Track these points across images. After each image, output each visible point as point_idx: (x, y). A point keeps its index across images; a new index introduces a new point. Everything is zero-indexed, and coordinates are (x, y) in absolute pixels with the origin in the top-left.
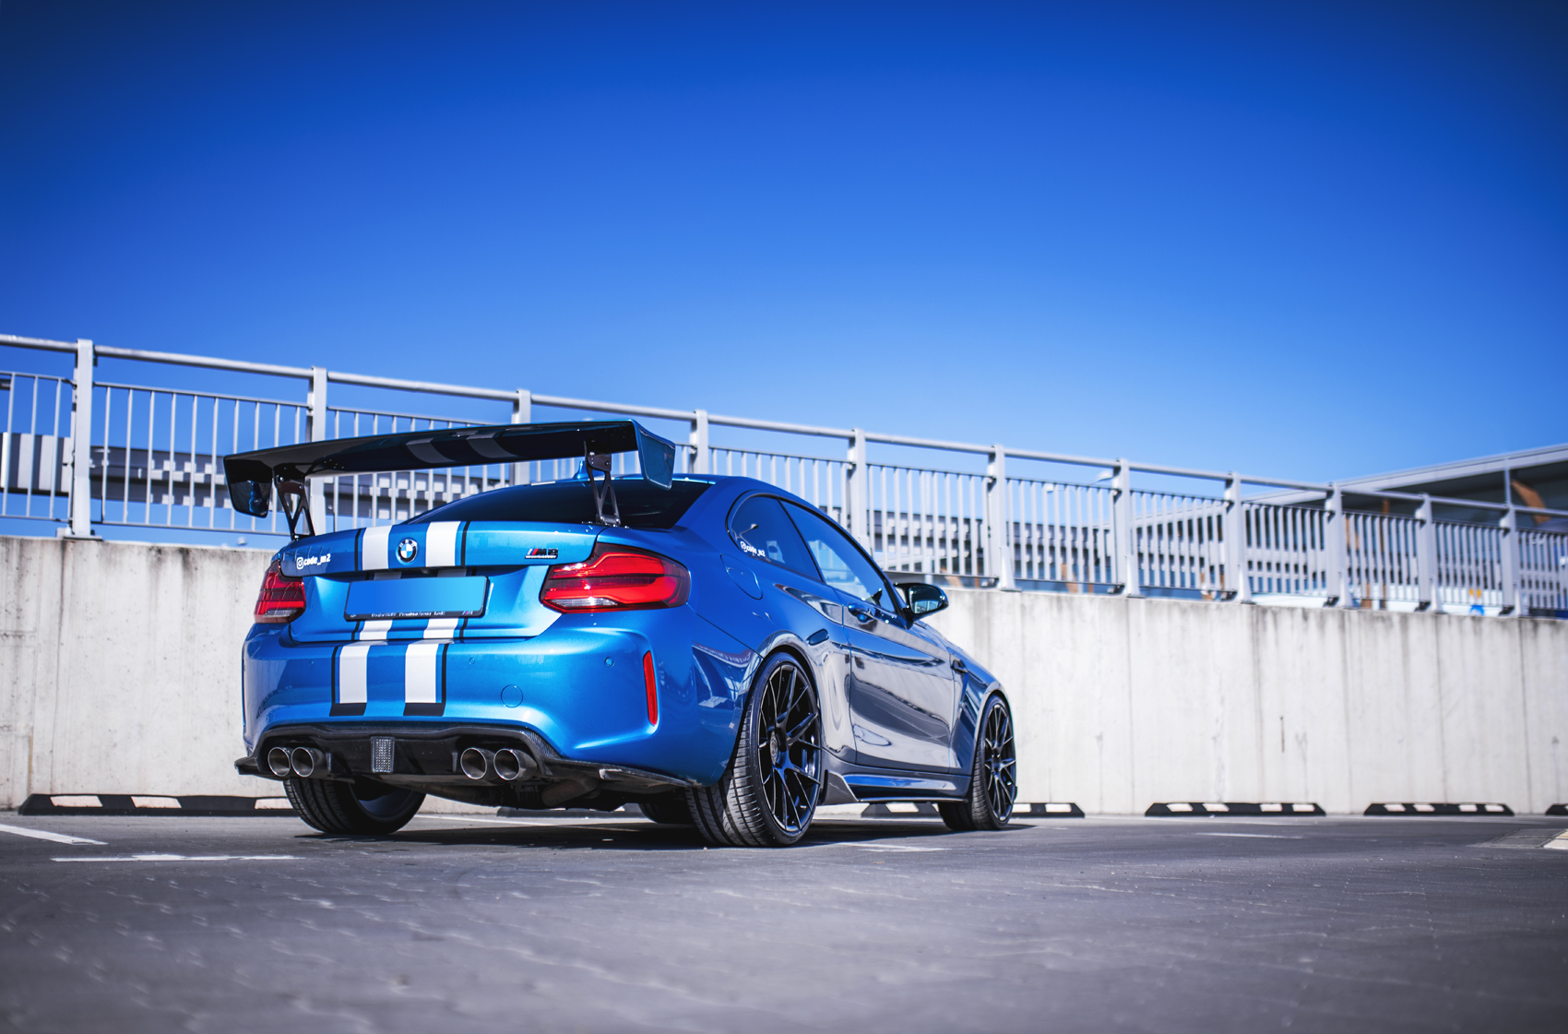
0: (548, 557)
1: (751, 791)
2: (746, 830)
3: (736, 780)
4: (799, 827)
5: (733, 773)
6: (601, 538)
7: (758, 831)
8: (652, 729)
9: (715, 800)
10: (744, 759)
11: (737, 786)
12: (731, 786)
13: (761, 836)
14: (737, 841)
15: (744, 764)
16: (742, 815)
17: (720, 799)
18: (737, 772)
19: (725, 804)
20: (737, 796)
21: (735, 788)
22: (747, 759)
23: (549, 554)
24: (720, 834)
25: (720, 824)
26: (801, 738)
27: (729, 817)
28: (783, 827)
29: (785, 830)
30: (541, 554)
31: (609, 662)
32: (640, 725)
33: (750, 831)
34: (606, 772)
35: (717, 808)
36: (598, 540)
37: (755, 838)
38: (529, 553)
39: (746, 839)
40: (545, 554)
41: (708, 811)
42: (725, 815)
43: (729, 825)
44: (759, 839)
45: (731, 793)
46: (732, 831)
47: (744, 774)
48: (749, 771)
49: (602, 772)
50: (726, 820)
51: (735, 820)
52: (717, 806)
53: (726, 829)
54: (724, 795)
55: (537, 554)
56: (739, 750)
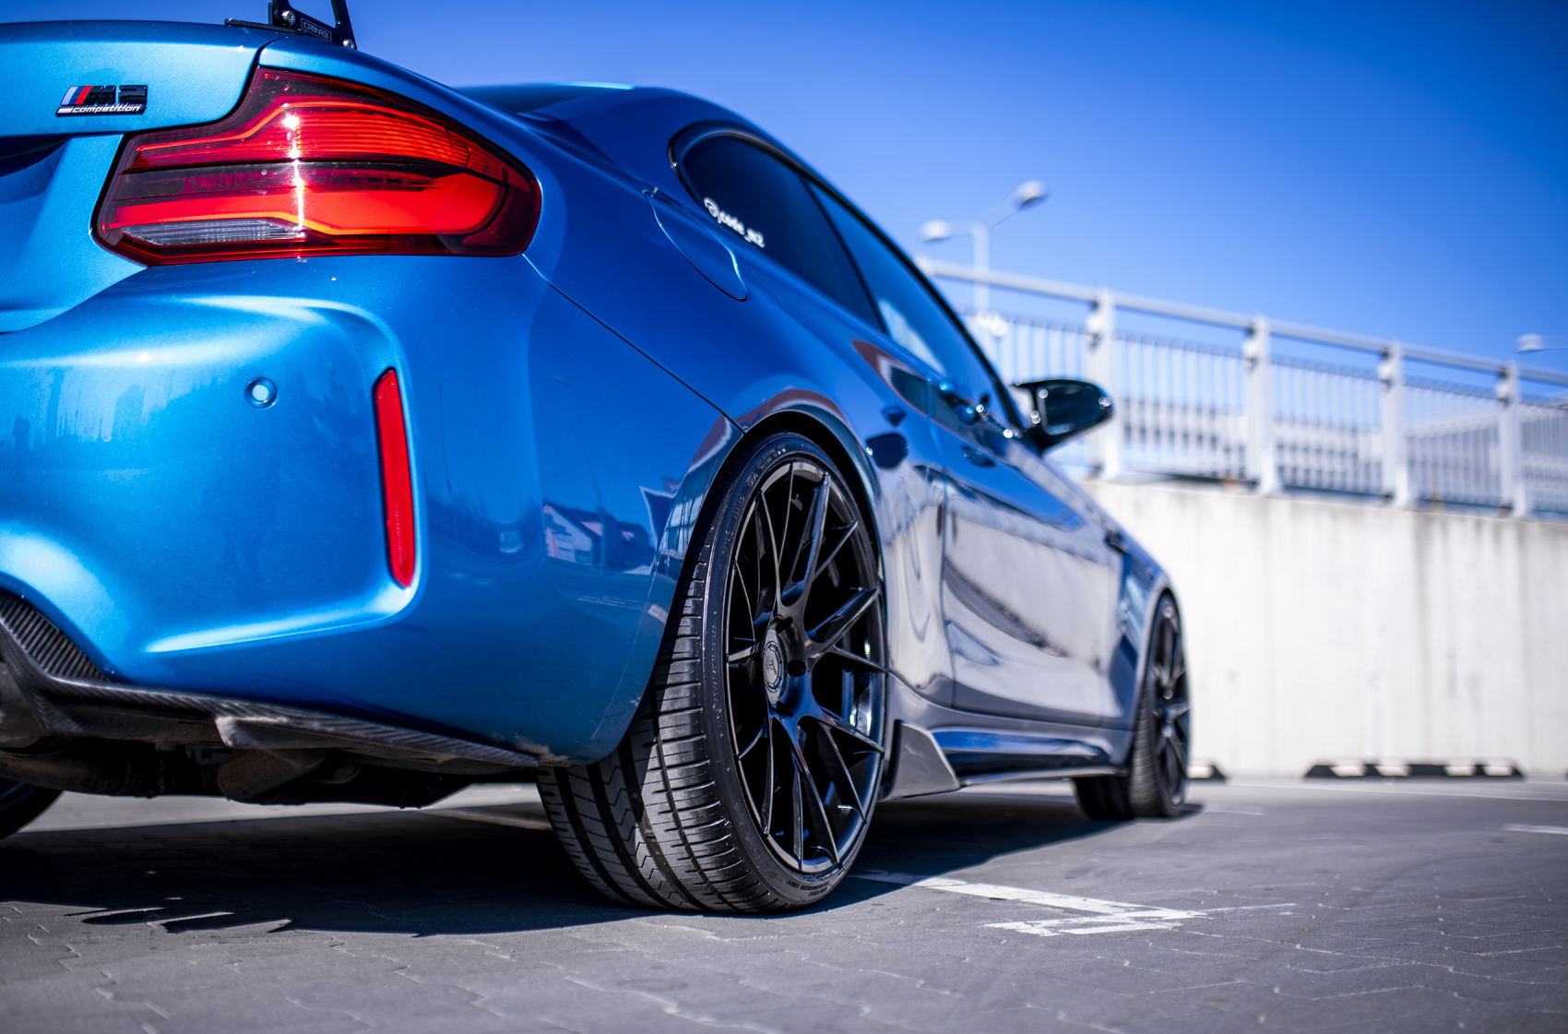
0: (119, 108)
1: (705, 775)
2: (696, 877)
3: (665, 747)
4: (833, 859)
5: (656, 731)
6: (271, 57)
7: (729, 877)
8: (394, 600)
9: (611, 799)
10: (684, 691)
11: (668, 761)
12: (653, 763)
13: (734, 890)
14: (677, 900)
15: (686, 703)
16: (684, 838)
17: (624, 795)
18: (667, 727)
19: (638, 810)
20: (667, 790)
21: (662, 768)
22: (693, 690)
23: (123, 101)
24: (631, 881)
25: (628, 860)
26: (840, 644)
27: (650, 840)
28: (794, 864)
29: (799, 872)
30: (102, 103)
31: (261, 393)
32: (357, 584)
33: (706, 879)
34: (240, 725)
35: (618, 819)
36: (264, 60)
37: (720, 895)
38: (67, 100)
39: (698, 896)
40: (112, 102)
41: (596, 828)
42: (639, 837)
43: (651, 863)
44: (730, 898)
45: (652, 781)
46: (659, 877)
47: (686, 731)
48: (699, 724)
49: (224, 723)
50: (643, 851)
51: (667, 850)
52: (617, 815)
53: (644, 872)
54: (634, 786)
55: (88, 102)
56: (674, 667)
